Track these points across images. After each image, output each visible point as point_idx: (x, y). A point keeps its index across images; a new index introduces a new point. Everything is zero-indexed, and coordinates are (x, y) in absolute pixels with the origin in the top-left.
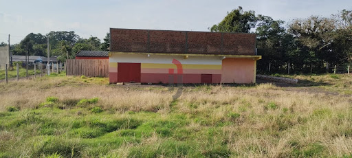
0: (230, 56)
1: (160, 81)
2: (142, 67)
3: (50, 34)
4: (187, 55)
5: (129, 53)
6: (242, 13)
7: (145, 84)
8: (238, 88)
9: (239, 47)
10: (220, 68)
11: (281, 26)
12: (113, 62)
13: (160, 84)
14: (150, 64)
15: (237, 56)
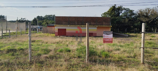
0: (99, 26)
1: (73, 35)
2: (67, 30)
3: (46, 16)
4: (83, 26)
5: (61, 25)
6: (117, 7)
7: (67, 36)
8: (97, 38)
9: (104, 22)
10: (96, 31)
11: (134, 12)
12: (56, 28)
13: (73, 36)
14: (70, 29)
15: (102, 26)
